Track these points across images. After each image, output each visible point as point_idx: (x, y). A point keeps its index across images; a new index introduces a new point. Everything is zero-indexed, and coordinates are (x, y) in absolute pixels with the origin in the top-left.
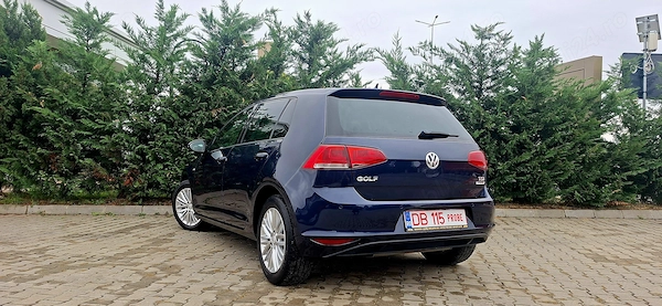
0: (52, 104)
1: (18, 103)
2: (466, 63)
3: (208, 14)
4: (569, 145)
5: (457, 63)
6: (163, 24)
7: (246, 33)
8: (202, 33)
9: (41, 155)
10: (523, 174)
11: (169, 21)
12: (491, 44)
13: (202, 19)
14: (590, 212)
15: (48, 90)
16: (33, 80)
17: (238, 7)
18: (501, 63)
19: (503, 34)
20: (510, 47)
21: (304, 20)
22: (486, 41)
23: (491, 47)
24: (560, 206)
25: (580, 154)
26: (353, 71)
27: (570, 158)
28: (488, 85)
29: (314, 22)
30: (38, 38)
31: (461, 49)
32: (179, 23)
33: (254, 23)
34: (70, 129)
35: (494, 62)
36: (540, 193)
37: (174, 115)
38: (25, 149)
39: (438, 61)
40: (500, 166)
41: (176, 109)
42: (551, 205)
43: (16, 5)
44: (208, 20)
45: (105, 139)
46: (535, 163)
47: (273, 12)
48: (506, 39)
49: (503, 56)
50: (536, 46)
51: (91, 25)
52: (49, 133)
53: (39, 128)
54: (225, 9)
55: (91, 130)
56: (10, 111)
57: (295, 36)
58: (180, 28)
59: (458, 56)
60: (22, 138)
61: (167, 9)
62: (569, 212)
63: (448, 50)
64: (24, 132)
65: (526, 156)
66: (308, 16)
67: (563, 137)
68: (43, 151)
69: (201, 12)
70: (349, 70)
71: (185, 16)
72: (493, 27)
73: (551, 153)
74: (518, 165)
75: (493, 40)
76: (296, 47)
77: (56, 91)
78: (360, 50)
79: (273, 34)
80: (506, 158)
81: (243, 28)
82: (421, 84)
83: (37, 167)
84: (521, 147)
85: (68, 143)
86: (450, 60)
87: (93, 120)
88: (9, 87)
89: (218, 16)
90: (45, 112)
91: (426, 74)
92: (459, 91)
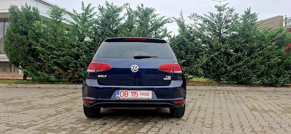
0: (43, 46)
1: (30, 45)
2: (213, 22)
3: (101, 7)
4: (261, 58)
5: (209, 22)
6: (84, 12)
7: (117, 14)
8: (99, 15)
9: (39, 65)
10: (239, 71)
11: (87, 10)
12: (224, 13)
13: (99, 9)
14: (273, 89)
15: (41, 40)
16: (35, 36)
17: (112, 3)
18: (229, 21)
19: (230, 8)
20: (233, 14)
21: (141, 7)
22: (222, 12)
23: (225, 14)
24: (259, 85)
25: (267, 61)
26: (163, 28)
27: (262, 64)
28: (224, 31)
29: (144, 8)
30: (38, 20)
31: (210, 16)
32: (91, 11)
33: (120, 10)
34: (49, 55)
35: (226, 21)
36: (249, 80)
37: (87, 48)
38: (33, 63)
39: (201, 22)
40: (229, 68)
41: (88, 46)
42: (251, 85)
43: (30, 7)
44: (101, 9)
45: (62, 59)
46: (245, 66)
47: (127, 4)
48: (232, 11)
49: (231, 18)
50: (248, 13)
51: (57, 12)
52: (41, 56)
53: (38, 55)
54: (107, 4)
55: (57, 55)
56: (27, 48)
57: (137, 14)
58: (92, 13)
59: (209, 19)
60: (32, 58)
61: (86, 6)
62: (262, 88)
63: (204, 17)
64: (33, 56)
65: (241, 63)
66: (142, 5)
67: (259, 55)
68: (39, 63)
69: (98, 6)
70: (161, 27)
71: (94, 8)
72: (225, 5)
73: (253, 62)
74: (237, 67)
75: (226, 11)
76: (138, 18)
77: (44, 40)
78: (163, 19)
79: (129, 13)
80: (231, 64)
81: (115, 12)
82: (192, 32)
83: (37, 69)
84: (239, 59)
85: (48, 60)
86: (205, 21)
87: (57, 50)
88: (27, 39)
89: (105, 7)
90: (39, 48)
91: (193, 28)
92: (210, 35)
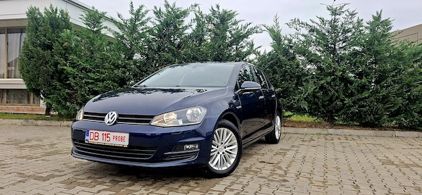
0: (73, 65)
1: (56, 64)
2: (324, 31)
3: (158, 10)
4: (397, 87)
5: (318, 32)
6: (133, 17)
7: (181, 19)
8: (155, 21)
9: (68, 93)
10: (363, 106)
11: (138, 15)
12: (341, 19)
13: (155, 13)
14: (415, 134)
15: (71, 57)
16: (63, 52)
17: (174, 4)
18: (349, 31)
19: (351, 11)
20: (355, 20)
21: (216, 9)
22: (337, 17)
23: (343, 20)
24: (393, 128)
25: (407, 92)
26: (249, 40)
27: (398, 95)
28: (341, 46)
29: (221, 11)
30: (68, 28)
31: (319, 23)
32: (143, 16)
33: (185, 13)
34: (82, 79)
35: (344, 30)
36: (377, 119)
37: (137, 70)
38: (60, 90)
39: (305, 31)
40: (347, 101)
41: (139, 67)
42: (381, 128)
43: (56, 10)
44: (158, 13)
45: (100, 84)
46: (372, 99)
47: (196, 6)
48: (352, 15)
49: (351, 26)
50: (377, 18)
51: (95, 18)
52: (71, 81)
53: (67, 79)
54: (167, 6)
55: (94, 79)
56: (52, 69)
57: (210, 19)
58: (144, 19)
59: (318, 28)
60: (58, 84)
61: (136, 8)
62: (398, 133)
63: (311, 24)
64: (59, 80)
65: (366, 94)
66: (218, 7)
67: (394, 81)
68: (69, 91)
69: (154, 8)
70: (245, 39)
71: (147, 11)
72: (343, 7)
73: (384, 92)
74: (359, 100)
75: (344, 15)
76: (211, 27)
77: (75, 57)
78: (249, 27)
79: (198, 19)
80: (352, 95)
81: (178, 17)
82: (291, 47)
83: (66, 100)
84: (363, 88)
85: (81, 87)
86: (312, 30)
87: (94, 73)
88: (52, 56)
89: (164, 10)
90: (69, 69)
91: (294, 40)
92: (320, 51)
